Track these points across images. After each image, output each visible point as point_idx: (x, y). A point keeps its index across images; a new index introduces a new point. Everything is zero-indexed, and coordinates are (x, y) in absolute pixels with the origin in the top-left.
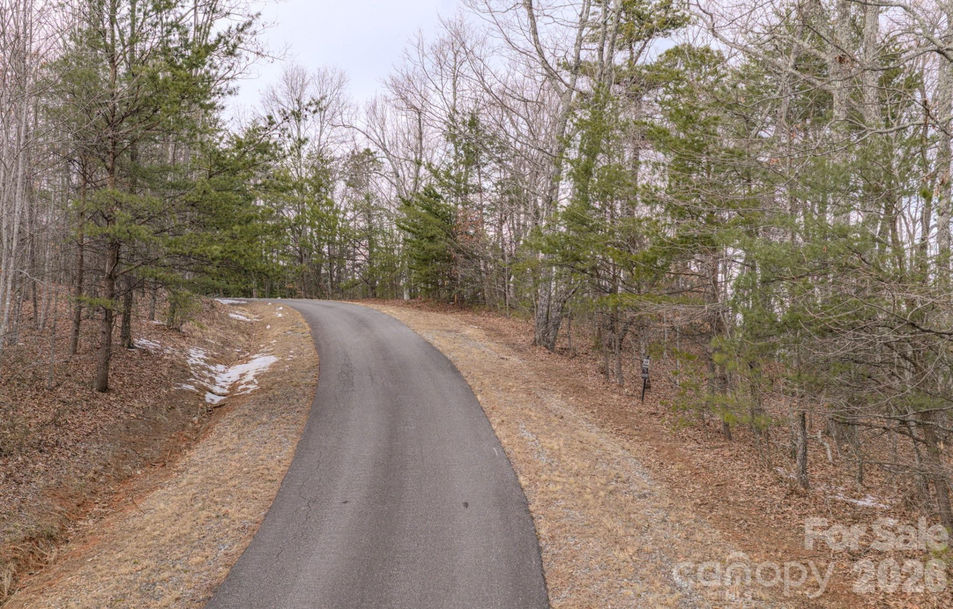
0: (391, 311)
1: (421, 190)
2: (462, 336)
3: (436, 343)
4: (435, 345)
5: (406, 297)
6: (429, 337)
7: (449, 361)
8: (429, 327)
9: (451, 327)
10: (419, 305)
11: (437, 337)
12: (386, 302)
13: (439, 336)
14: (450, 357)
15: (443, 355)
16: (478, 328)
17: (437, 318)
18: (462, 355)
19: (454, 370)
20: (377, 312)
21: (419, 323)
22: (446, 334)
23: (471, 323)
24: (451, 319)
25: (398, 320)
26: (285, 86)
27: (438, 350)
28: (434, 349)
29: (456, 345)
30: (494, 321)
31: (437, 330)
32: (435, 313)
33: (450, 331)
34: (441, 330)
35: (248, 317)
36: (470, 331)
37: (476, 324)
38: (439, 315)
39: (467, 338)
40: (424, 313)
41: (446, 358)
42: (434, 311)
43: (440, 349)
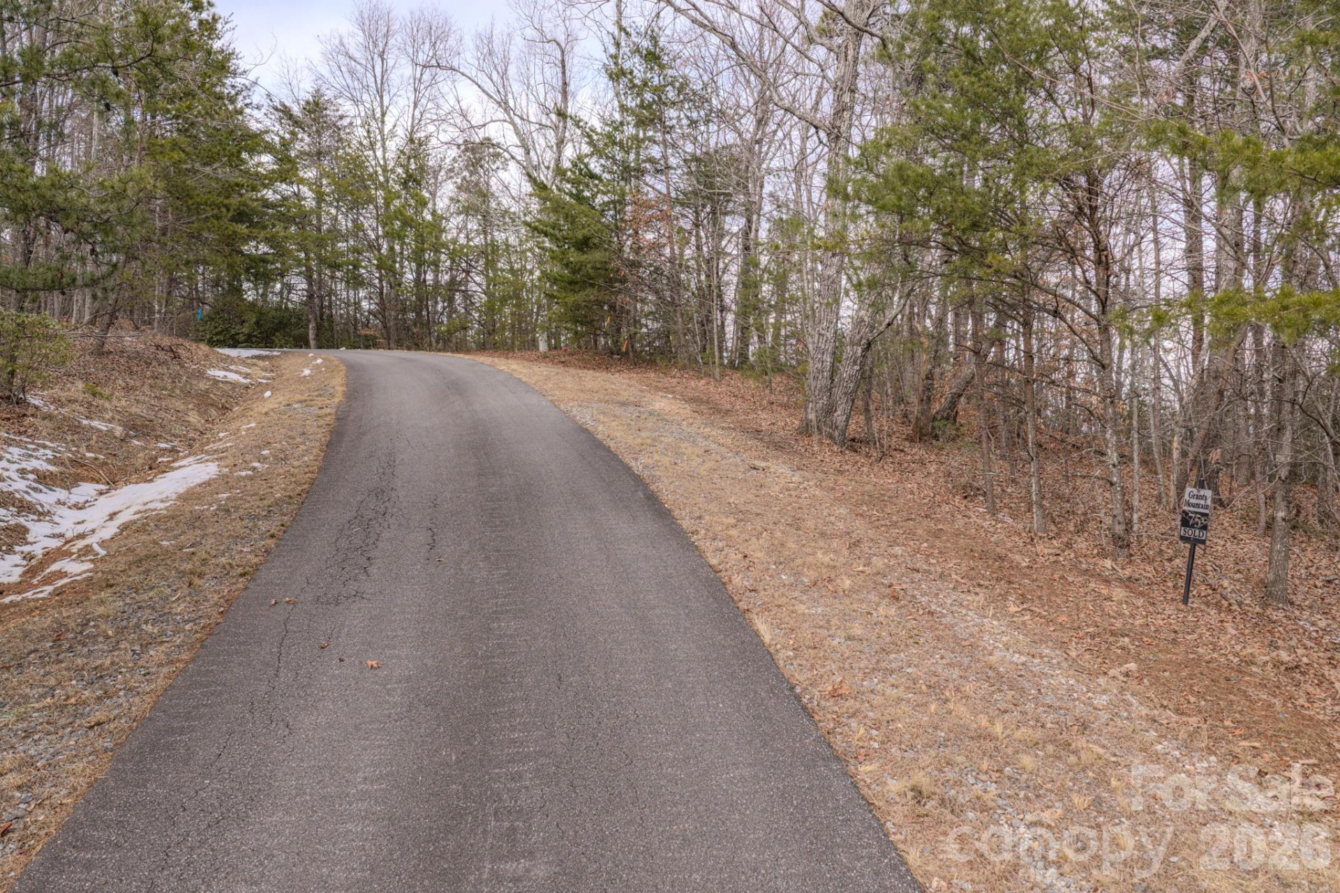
0: (514, 367)
1: (567, 164)
2: (651, 414)
3: (601, 431)
4: (600, 437)
5: (543, 347)
6: (585, 417)
7: (638, 480)
8: (583, 396)
9: (625, 396)
10: (563, 359)
11: (601, 417)
12: (510, 355)
13: (604, 413)
14: (637, 467)
15: (621, 462)
16: (674, 398)
17: (595, 380)
18: (666, 461)
19: (654, 504)
20: (491, 369)
21: (564, 388)
22: (618, 410)
23: (657, 389)
24: (622, 383)
25: (525, 383)
26: (361, 33)
27: (608, 449)
28: (599, 445)
29: (643, 434)
30: (699, 385)
31: (600, 401)
32: (591, 372)
33: (623, 404)
34: (606, 402)
35: (246, 376)
36: (661, 404)
37: (666, 390)
38: (598, 374)
39: (660, 417)
40: (572, 371)
41: (628, 469)
42: (589, 369)
43: (612, 444)
